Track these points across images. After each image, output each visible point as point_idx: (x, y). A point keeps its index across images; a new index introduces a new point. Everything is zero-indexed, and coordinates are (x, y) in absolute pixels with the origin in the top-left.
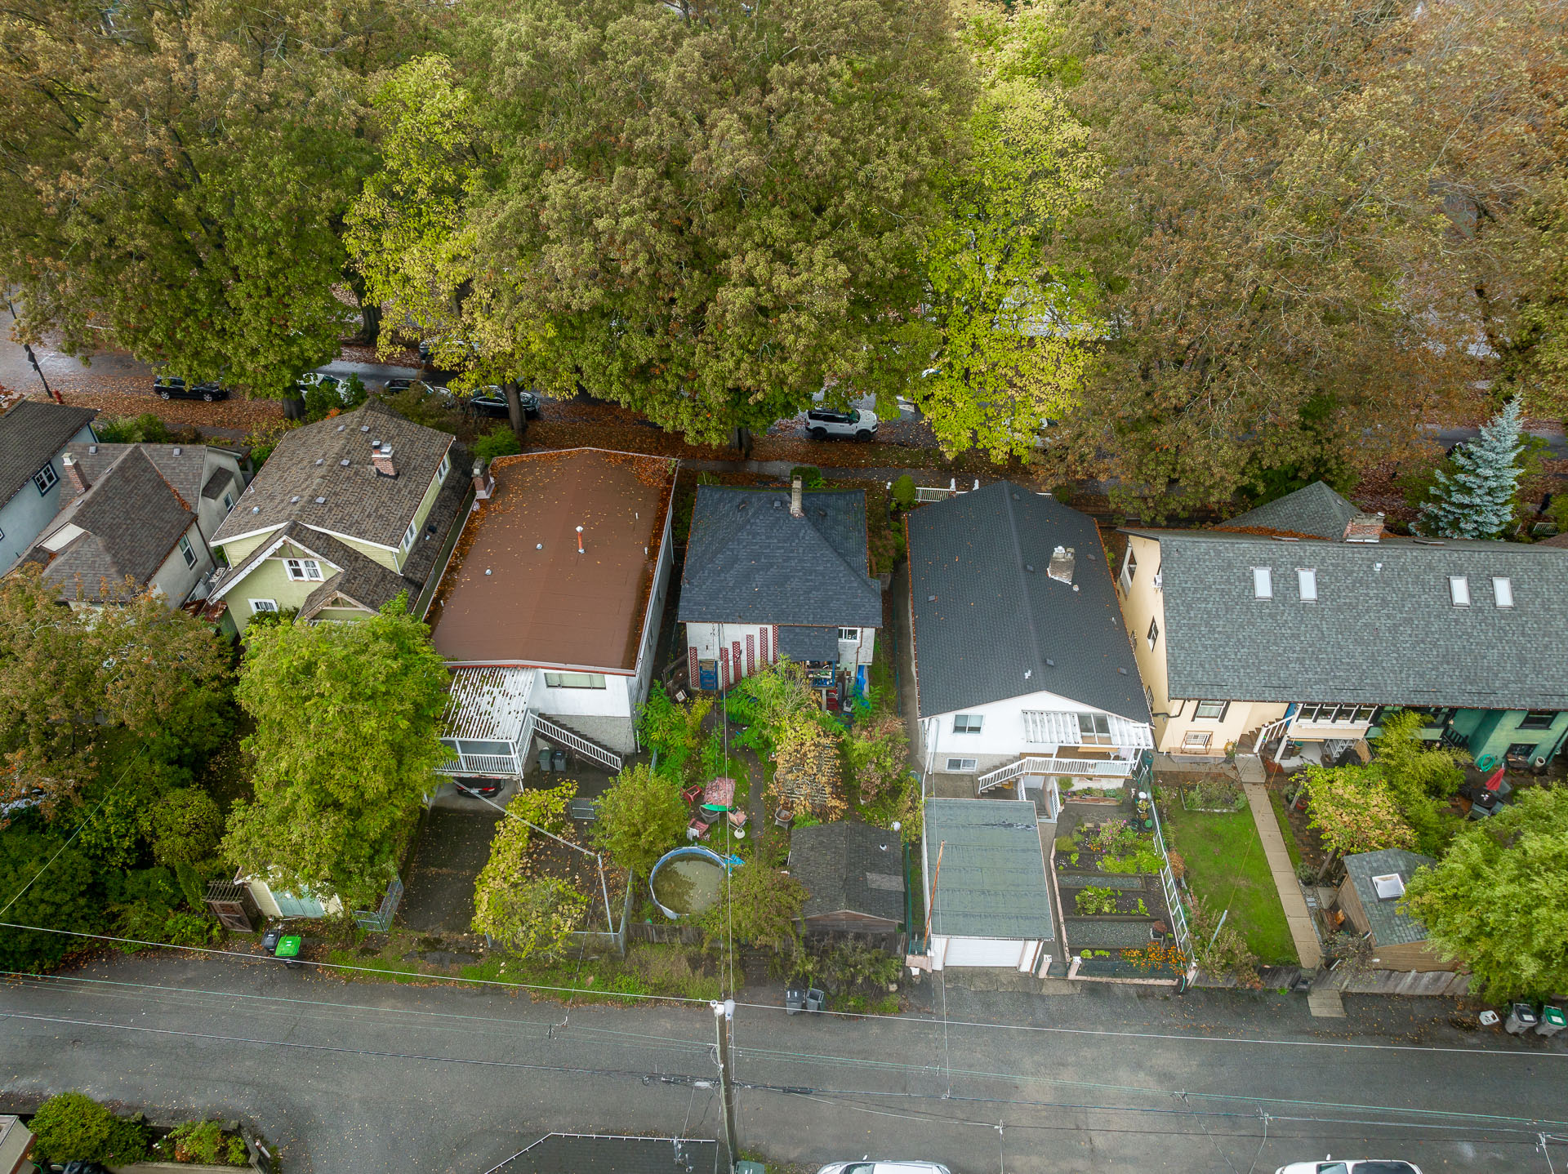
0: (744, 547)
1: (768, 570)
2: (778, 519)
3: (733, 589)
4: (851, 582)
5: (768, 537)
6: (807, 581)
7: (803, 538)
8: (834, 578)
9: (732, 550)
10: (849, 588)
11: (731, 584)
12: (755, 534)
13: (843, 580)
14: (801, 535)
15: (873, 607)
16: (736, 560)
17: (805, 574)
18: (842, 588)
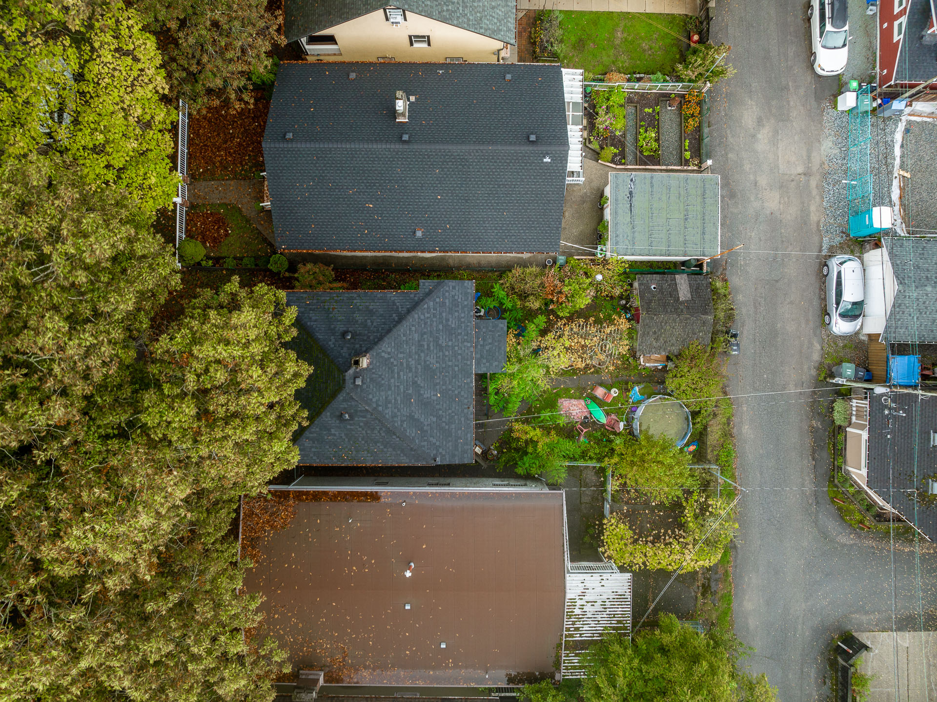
0: (399, 410)
1: (419, 386)
2: (372, 379)
3: (439, 417)
4: (428, 308)
5: (390, 389)
6: (428, 349)
7: (389, 353)
8: (425, 324)
9: (402, 421)
10: (435, 309)
11: (434, 419)
12: (387, 401)
13: (427, 315)
14: (386, 356)
15: (454, 288)
16: (411, 417)
17: (422, 351)
18: (435, 316)
